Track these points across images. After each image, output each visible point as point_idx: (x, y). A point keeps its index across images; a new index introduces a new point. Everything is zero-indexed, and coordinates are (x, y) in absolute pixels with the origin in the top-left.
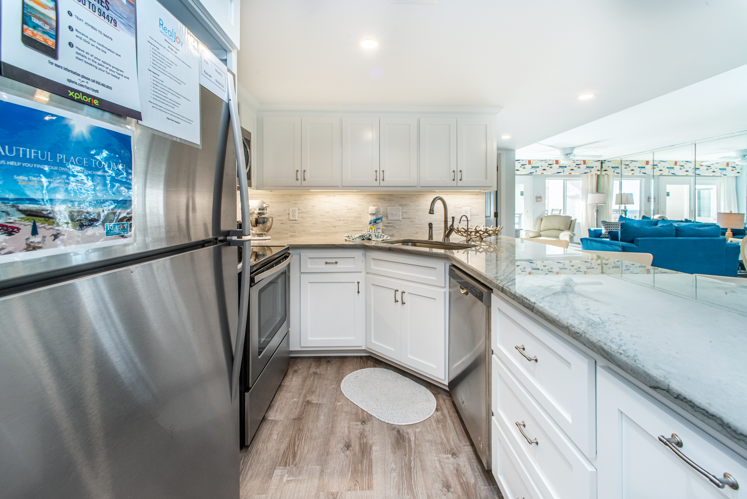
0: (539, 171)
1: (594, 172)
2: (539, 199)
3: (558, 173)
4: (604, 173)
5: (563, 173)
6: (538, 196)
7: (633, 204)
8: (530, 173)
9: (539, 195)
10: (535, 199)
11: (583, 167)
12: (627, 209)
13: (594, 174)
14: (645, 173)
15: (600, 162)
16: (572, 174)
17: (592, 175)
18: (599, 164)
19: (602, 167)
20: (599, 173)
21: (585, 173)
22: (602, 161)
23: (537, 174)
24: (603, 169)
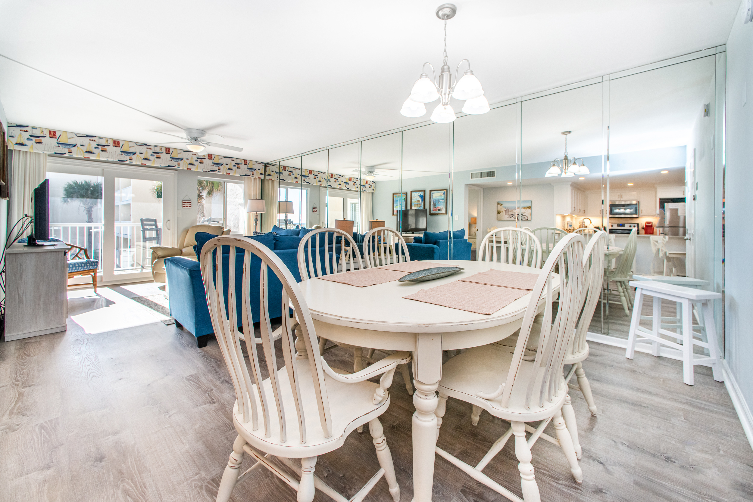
0: (183, 166)
1: (257, 175)
2: (187, 205)
3: (211, 171)
4: (268, 178)
5: (219, 172)
6: (185, 199)
7: (293, 213)
8: (169, 166)
9: (187, 198)
10: (181, 203)
11: (244, 167)
12: (289, 218)
13: (257, 177)
14: (308, 183)
15: (264, 164)
16: (230, 175)
17: (255, 179)
18: (262, 167)
19: (265, 171)
20: (262, 177)
21: (246, 175)
22: (265, 164)
23: (181, 168)
24: (267, 173)
